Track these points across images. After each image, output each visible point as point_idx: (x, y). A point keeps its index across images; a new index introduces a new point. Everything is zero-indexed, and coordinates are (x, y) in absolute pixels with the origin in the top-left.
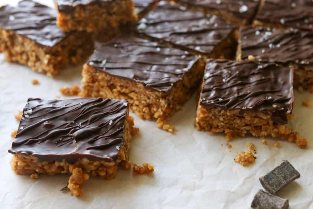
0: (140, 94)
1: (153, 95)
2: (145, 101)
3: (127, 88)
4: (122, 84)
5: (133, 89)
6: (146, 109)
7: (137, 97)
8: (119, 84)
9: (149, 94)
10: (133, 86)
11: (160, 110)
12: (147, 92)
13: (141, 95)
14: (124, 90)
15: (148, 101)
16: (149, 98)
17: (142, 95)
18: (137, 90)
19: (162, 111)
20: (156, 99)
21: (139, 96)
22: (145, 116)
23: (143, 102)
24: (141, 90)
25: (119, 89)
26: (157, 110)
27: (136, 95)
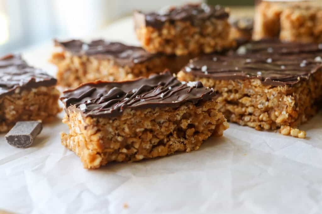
0: (255, 96)
1: (274, 93)
2: (263, 104)
3: (236, 91)
4: (230, 87)
5: (246, 91)
6: (264, 116)
7: (251, 101)
8: (226, 89)
9: (268, 92)
10: (246, 86)
11: (284, 112)
12: (266, 91)
13: (256, 98)
14: (232, 96)
15: (267, 103)
16: (268, 100)
17: (258, 96)
18: (251, 92)
19: (287, 112)
20: (278, 98)
21: (254, 100)
22: (262, 126)
23: (259, 106)
24: (257, 90)
25: (225, 95)
26: (281, 113)
27: (250, 99)
